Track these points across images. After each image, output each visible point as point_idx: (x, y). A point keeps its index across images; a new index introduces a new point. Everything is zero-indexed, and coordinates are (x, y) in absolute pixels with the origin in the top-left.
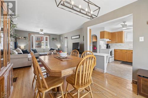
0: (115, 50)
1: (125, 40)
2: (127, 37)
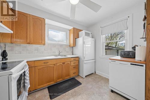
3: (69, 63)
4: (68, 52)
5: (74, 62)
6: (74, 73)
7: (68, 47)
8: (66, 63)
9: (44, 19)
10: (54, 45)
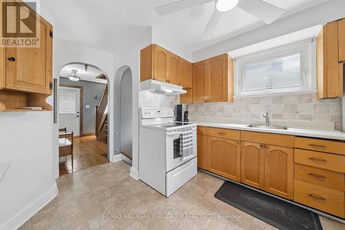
0: (202, 129)
3: (288, 151)
8: (271, 148)
9: (226, 55)
10: (255, 100)
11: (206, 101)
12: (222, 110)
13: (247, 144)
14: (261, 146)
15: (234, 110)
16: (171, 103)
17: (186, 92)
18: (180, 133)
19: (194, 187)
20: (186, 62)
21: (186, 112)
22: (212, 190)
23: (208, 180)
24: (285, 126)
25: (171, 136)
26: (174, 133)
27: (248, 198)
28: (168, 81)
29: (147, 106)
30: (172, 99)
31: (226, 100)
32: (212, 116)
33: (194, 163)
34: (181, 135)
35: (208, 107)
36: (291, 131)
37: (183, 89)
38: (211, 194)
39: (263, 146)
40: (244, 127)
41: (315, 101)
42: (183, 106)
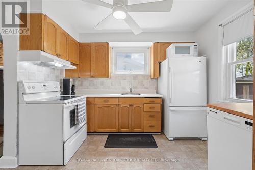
0: (90, 100)
1: (113, 70)
2: (116, 64)
3: (141, 106)
4: (148, 88)
5: (151, 106)
6: (150, 126)
7: (148, 79)
8: (135, 106)
9: (107, 44)
10: (124, 77)
11: (92, 77)
12: (103, 84)
13: (122, 106)
14: (130, 106)
15: (111, 84)
16: (56, 77)
17: (75, 67)
18: (76, 104)
19: (88, 147)
20: (74, 41)
21: (73, 86)
22: (102, 144)
23: (96, 138)
24: (139, 92)
25: (68, 108)
26: (70, 105)
27: (124, 139)
28: (58, 55)
29: (29, 80)
30: (57, 73)
31: (108, 77)
32: (95, 88)
33: (85, 129)
34: (77, 106)
35: (91, 81)
36: (142, 95)
37: (72, 64)
38: (102, 147)
39: (131, 105)
40: (119, 95)
41: (150, 80)
42: (71, 80)
